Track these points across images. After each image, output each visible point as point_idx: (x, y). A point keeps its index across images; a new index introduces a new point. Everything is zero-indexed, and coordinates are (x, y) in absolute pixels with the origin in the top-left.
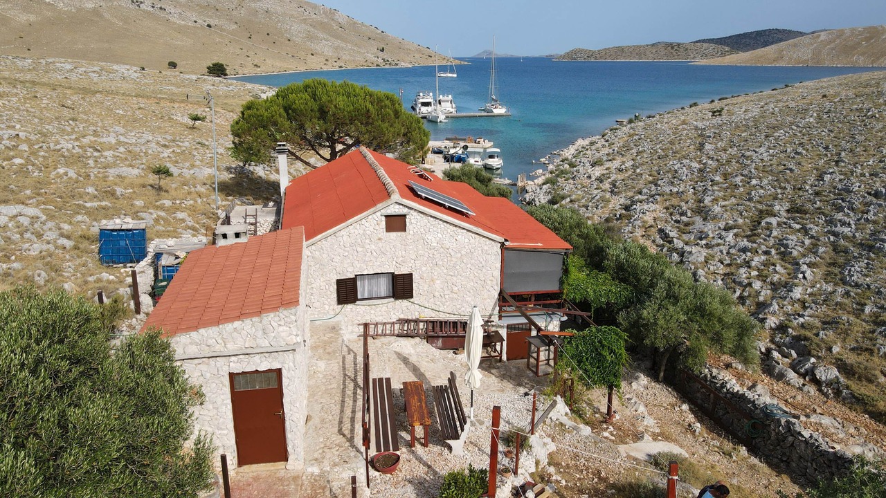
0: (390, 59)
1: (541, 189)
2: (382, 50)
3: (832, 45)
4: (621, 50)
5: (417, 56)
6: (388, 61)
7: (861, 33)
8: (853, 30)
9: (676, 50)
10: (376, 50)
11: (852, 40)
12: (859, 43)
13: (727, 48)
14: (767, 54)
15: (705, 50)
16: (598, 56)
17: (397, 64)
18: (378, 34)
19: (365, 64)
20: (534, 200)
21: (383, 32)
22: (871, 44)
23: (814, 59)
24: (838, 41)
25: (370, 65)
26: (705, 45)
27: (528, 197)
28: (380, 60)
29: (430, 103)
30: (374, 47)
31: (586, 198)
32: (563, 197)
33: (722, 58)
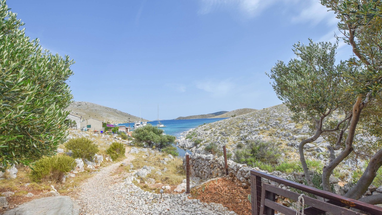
1: (186, 141)
2: (129, 119)
4: (191, 117)
5: (139, 120)
6: (131, 121)
8: (241, 109)
11: (241, 111)
12: (243, 112)
13: (215, 115)
14: (224, 115)
16: (185, 118)
17: (133, 122)
20: (184, 145)
25: (126, 122)
27: (181, 144)
28: (128, 121)
29: (139, 124)
30: (127, 118)
31: (213, 140)
32: (201, 141)
33: (214, 117)
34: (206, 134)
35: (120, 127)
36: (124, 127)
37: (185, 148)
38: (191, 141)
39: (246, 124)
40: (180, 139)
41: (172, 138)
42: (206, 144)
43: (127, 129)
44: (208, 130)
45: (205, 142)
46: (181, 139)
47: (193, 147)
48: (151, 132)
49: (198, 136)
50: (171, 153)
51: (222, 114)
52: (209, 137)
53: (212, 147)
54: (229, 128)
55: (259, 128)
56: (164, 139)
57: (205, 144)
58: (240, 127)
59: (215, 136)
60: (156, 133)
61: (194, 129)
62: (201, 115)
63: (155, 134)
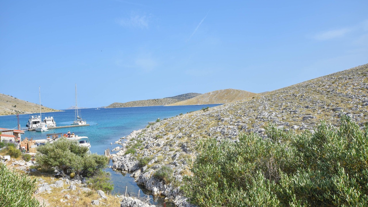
0: (19, 111)
1: (125, 158)
2: (15, 106)
3: (215, 96)
4: (135, 103)
5: (35, 109)
6: (18, 111)
7: (224, 91)
8: (221, 91)
9: (157, 101)
10: (11, 107)
11: (222, 94)
12: (224, 95)
13: (177, 100)
14: (193, 101)
15: (168, 101)
16: (125, 105)
17: (23, 113)
18: (13, 99)
19: (4, 113)
20: (123, 166)
21: (15, 98)
22: (228, 95)
23: (210, 101)
24: (217, 95)
25: (8, 114)
26: (168, 99)
27: (117, 164)
28: (13, 111)
29: (39, 122)
30: (10, 105)
31: (167, 158)
32: (149, 160)
33: (176, 103)
34: (158, 145)
35: (3, 131)
36: (11, 131)
37: (125, 172)
38: (133, 158)
39: (220, 131)
40: (115, 153)
41: (103, 159)
42: (157, 165)
43: (16, 134)
44: (162, 137)
45: (156, 162)
46: (118, 153)
47: (137, 170)
48: (68, 152)
49: (145, 149)
50: (101, 187)
51: (189, 98)
52: (162, 153)
53: (164, 174)
54: (195, 135)
55: (235, 140)
56: (90, 163)
57: (155, 165)
58: (211, 135)
59: (172, 151)
60: (75, 153)
61: (140, 131)
62: (153, 100)
63: (74, 155)
